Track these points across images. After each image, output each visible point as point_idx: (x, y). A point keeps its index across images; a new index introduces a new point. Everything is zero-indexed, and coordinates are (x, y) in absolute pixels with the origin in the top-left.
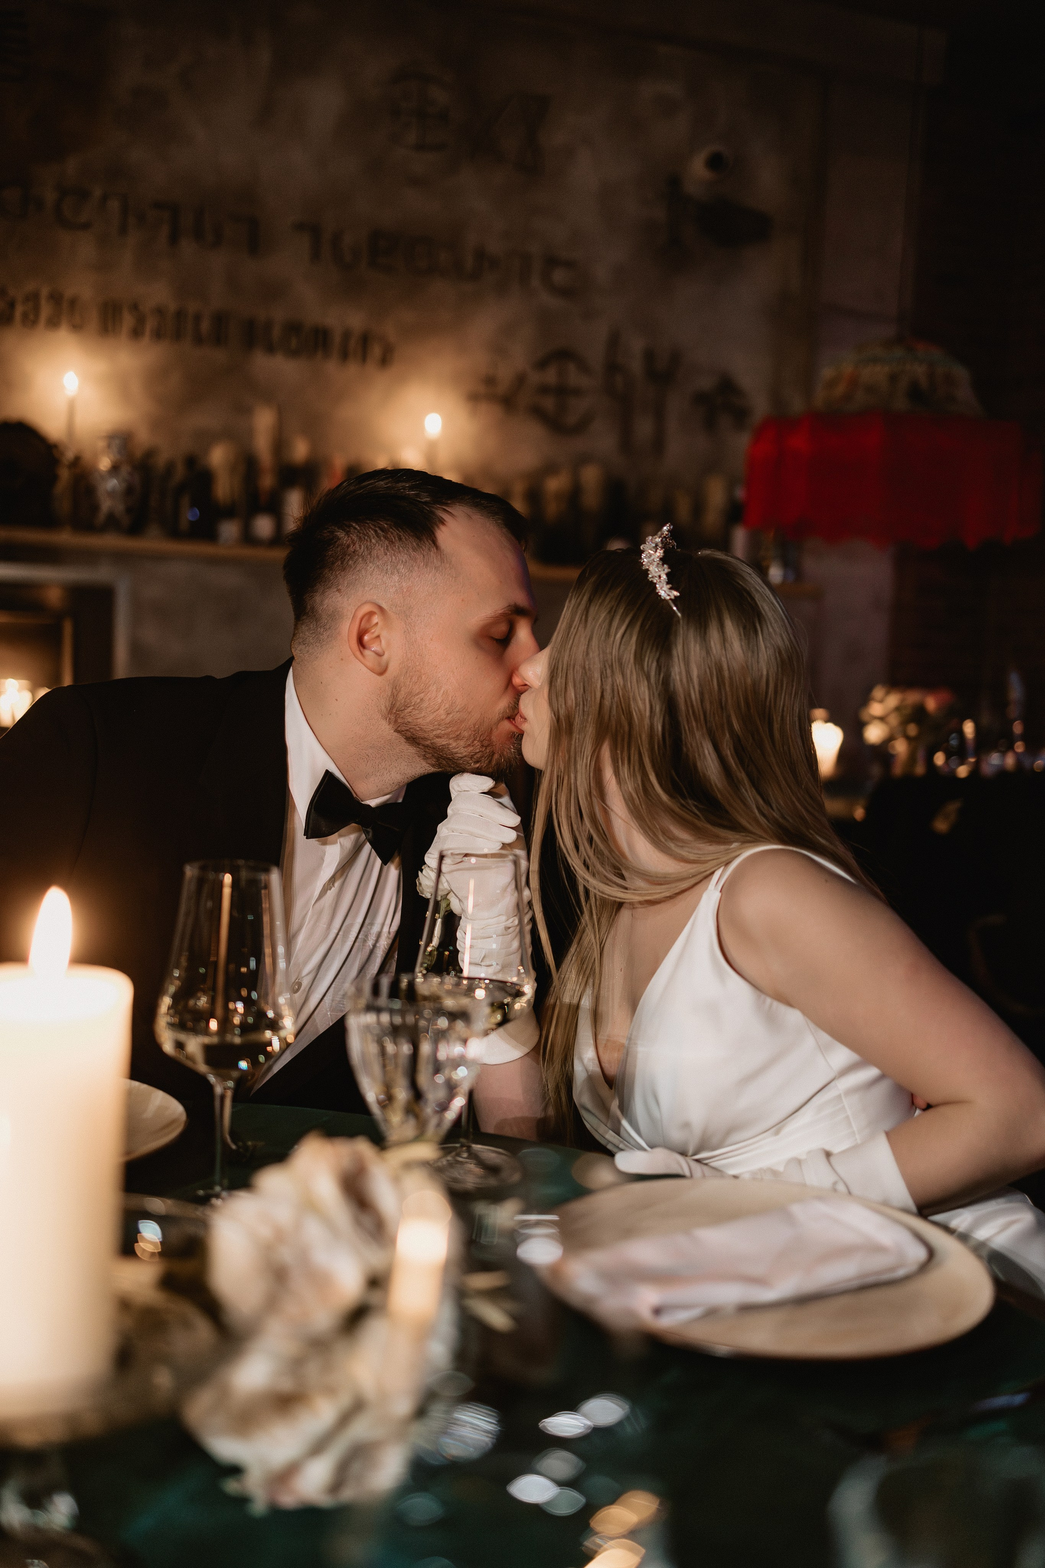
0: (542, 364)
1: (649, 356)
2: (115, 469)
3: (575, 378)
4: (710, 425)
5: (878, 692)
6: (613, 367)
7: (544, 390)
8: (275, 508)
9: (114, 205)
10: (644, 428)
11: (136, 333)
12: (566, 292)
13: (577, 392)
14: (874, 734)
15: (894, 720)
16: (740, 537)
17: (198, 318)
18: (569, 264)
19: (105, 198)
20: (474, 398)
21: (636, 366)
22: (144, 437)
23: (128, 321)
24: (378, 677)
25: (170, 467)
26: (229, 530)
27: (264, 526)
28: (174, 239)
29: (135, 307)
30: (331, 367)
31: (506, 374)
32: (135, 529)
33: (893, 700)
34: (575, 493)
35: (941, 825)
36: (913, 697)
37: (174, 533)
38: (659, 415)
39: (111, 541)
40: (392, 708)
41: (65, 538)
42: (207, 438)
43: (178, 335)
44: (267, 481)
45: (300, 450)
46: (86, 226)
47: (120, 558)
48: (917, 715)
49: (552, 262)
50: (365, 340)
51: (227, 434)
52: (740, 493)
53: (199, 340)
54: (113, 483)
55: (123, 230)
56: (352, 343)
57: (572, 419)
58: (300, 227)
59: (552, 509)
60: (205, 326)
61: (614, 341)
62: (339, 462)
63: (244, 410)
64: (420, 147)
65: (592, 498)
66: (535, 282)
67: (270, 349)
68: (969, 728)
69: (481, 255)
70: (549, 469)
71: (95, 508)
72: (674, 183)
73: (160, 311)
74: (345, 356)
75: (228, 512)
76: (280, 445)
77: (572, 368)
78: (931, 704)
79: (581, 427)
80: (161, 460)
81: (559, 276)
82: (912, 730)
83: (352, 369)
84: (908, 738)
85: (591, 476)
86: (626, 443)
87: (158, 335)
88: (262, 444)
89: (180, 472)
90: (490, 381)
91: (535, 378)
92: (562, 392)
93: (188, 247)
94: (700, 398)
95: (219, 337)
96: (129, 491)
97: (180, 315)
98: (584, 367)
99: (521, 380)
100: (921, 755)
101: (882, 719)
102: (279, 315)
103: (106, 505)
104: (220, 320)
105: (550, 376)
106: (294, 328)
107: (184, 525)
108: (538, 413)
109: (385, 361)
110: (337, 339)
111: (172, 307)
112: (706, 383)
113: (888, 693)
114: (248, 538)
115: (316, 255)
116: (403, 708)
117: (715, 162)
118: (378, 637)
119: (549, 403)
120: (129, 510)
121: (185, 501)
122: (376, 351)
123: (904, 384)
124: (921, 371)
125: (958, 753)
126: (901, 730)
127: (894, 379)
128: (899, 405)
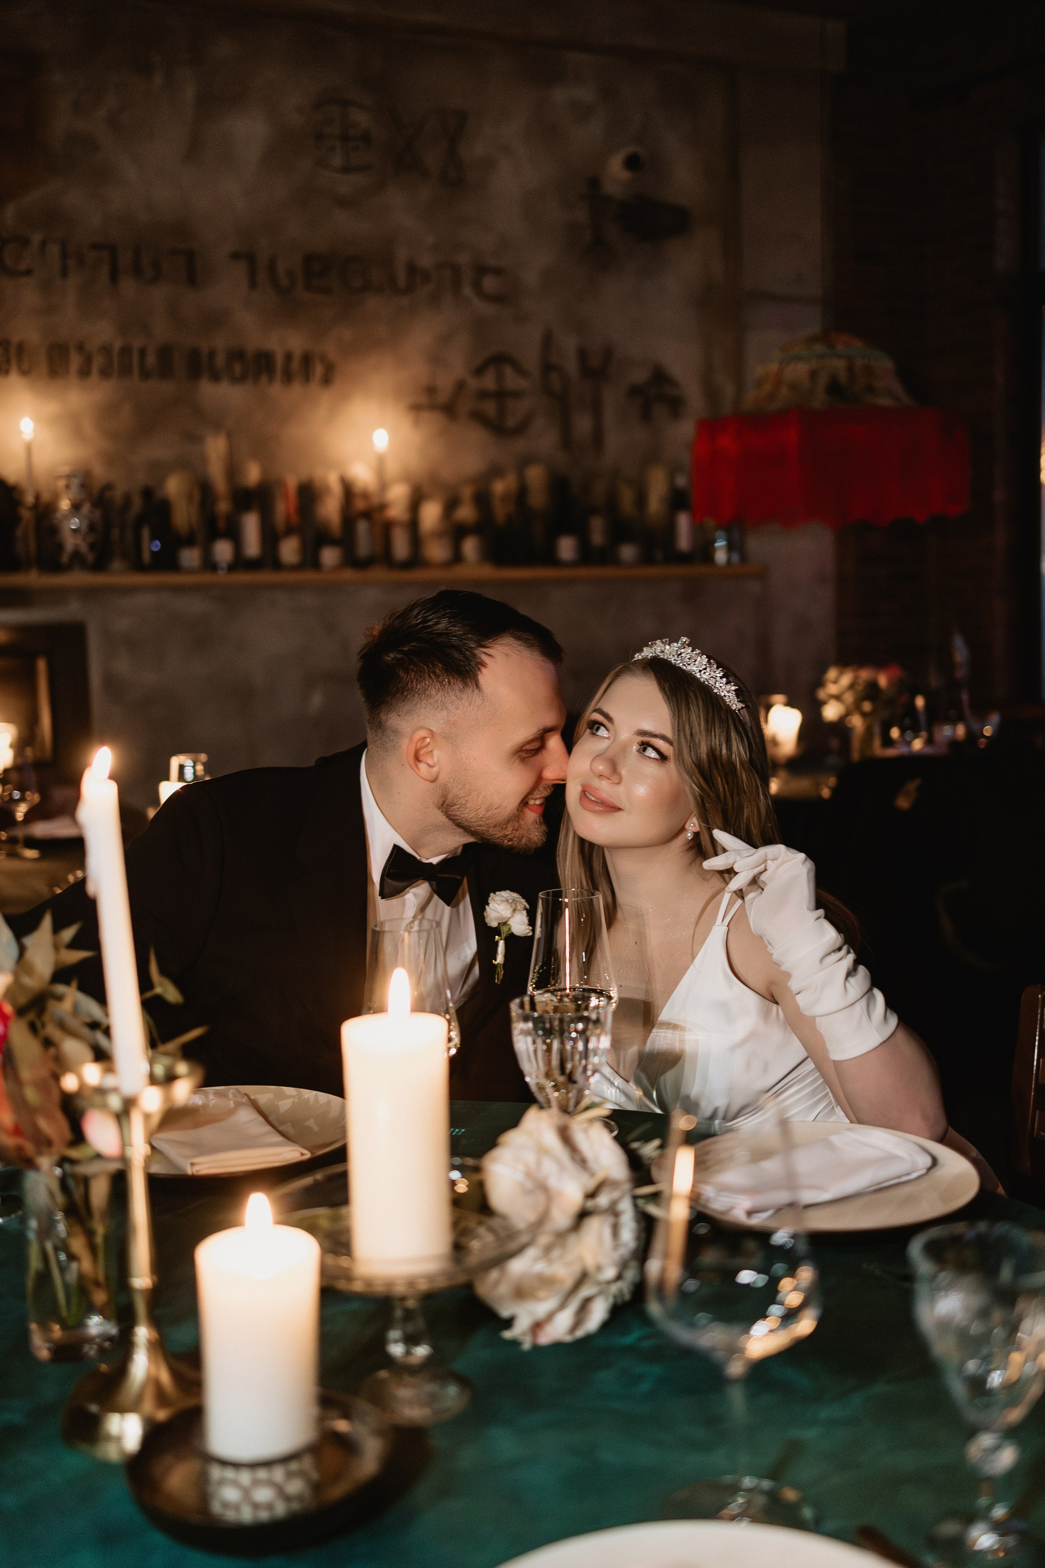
0: (479, 371)
1: (582, 354)
2: (76, 507)
3: (512, 380)
4: (646, 415)
5: (832, 674)
6: (548, 368)
7: (483, 395)
8: (234, 534)
9: (54, 250)
10: (583, 424)
11: (84, 373)
12: (497, 299)
13: (517, 395)
14: (831, 712)
15: (849, 697)
16: (683, 522)
17: (143, 353)
18: (498, 272)
19: (43, 244)
20: (416, 408)
21: (572, 366)
22: (100, 473)
23: (75, 361)
24: (432, 784)
25: (127, 500)
26: (190, 557)
27: (223, 550)
28: (114, 277)
29: (80, 348)
30: (276, 389)
31: (445, 382)
32: (99, 565)
33: (846, 679)
34: (522, 492)
35: (903, 803)
36: (865, 675)
37: (139, 566)
38: (596, 409)
39: (78, 578)
40: (443, 805)
41: (33, 579)
42: (160, 469)
43: (125, 371)
44: (223, 507)
45: (253, 474)
46: (28, 272)
47: (89, 593)
48: (871, 691)
49: (481, 270)
50: (307, 361)
51: (182, 464)
52: (681, 481)
53: (145, 374)
54: (74, 523)
55: (64, 273)
56: (295, 365)
57: (511, 422)
58: (235, 256)
59: (501, 512)
60: (151, 360)
61: (548, 340)
62: (292, 482)
63: (195, 439)
64: (346, 170)
65: (538, 498)
66: (467, 291)
67: (216, 377)
68: (920, 702)
69: (412, 269)
70: (495, 472)
71: (60, 547)
72: (594, 183)
73: (106, 350)
74: (288, 377)
75: (189, 541)
76: (233, 470)
77: (508, 371)
78: (883, 681)
79: (520, 429)
80: (118, 495)
81: (490, 283)
82: (867, 706)
83: (297, 388)
84: (864, 715)
85: (535, 475)
86: (567, 441)
87: (105, 373)
88: (216, 471)
89: (137, 504)
90: (431, 390)
91: (473, 384)
92: (501, 395)
93: (128, 285)
94: (635, 391)
95: (165, 369)
96: (92, 528)
97: (126, 351)
98: (521, 371)
99: (460, 386)
100: (877, 730)
101: (838, 698)
102: (220, 343)
103: (70, 543)
104: (165, 352)
105: (489, 382)
106: (237, 355)
107: (146, 557)
108: (479, 417)
109: (327, 380)
110: (279, 360)
111: (118, 344)
112: (640, 376)
113: (841, 673)
114: (209, 564)
115: (253, 283)
116: (452, 805)
117: (632, 163)
118: (431, 751)
119: (490, 408)
120: (92, 547)
121: (146, 533)
122: (319, 370)
123: (823, 380)
124: (839, 365)
125: (912, 727)
126: (856, 707)
127: (813, 375)
128: (819, 400)
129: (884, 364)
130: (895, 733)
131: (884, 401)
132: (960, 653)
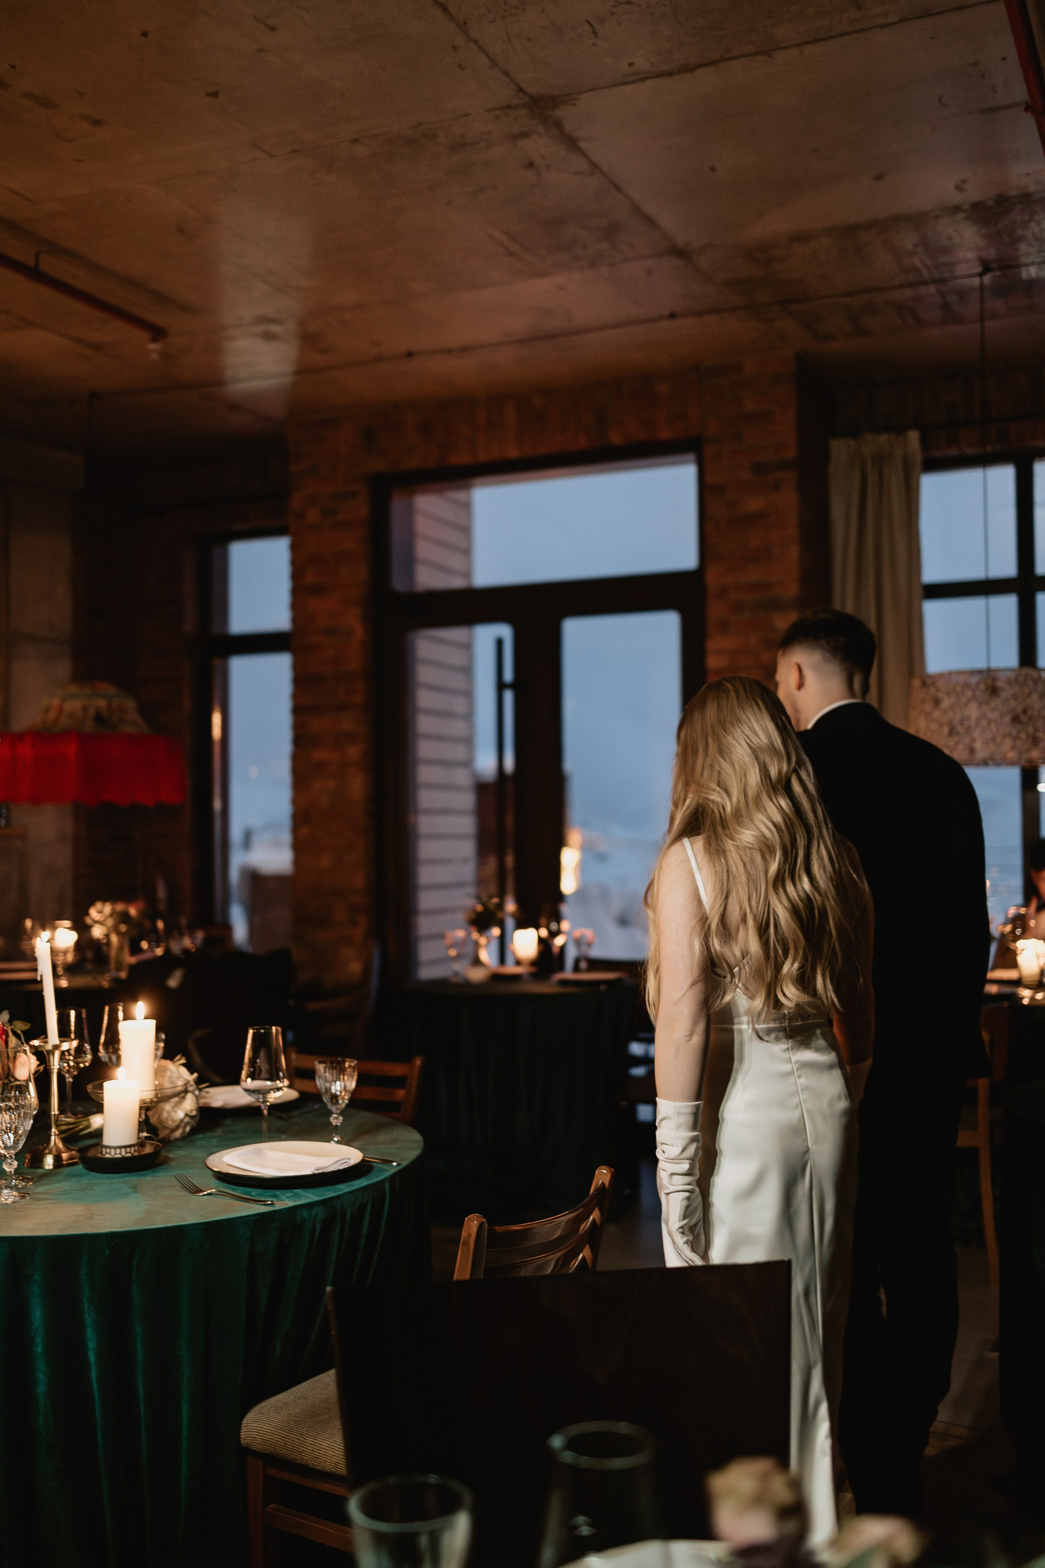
5: (95, 904)
14: (98, 932)
15: (110, 922)
33: (108, 908)
36: (120, 907)
48: (124, 917)
68: (160, 924)
78: (133, 911)
82: (123, 928)
84: (119, 935)
101: (101, 922)
113: (102, 904)
123: (91, 712)
124: (102, 703)
125: (156, 940)
126: (116, 929)
127: (85, 709)
128: (89, 727)
129: (130, 704)
130: (144, 945)
131: (130, 729)
132: (162, 892)
